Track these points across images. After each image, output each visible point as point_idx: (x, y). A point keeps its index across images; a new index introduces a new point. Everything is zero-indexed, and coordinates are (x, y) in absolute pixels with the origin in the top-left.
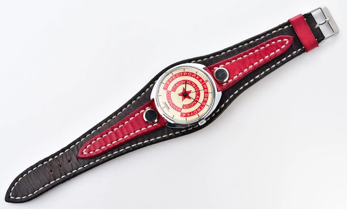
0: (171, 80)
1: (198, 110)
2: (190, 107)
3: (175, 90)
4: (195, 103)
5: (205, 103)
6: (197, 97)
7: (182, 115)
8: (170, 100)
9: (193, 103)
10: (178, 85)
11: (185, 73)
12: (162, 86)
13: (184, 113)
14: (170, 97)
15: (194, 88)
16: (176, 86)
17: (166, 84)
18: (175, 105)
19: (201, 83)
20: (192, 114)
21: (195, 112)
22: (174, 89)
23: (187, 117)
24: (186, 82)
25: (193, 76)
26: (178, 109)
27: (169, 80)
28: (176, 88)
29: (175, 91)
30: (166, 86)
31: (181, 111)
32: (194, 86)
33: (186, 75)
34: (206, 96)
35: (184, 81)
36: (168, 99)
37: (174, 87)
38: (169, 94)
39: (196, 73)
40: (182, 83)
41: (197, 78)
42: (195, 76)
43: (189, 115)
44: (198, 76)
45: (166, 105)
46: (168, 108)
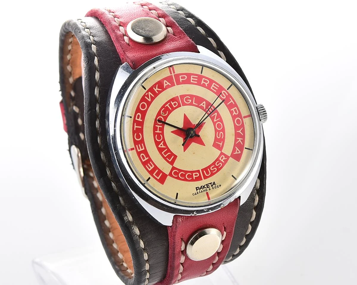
0: (146, 159)
1: (234, 113)
2: (223, 130)
3: (172, 154)
4: (216, 114)
5: (223, 92)
6: (203, 104)
7: (237, 158)
8: (194, 174)
9: (215, 121)
10: (162, 144)
11: (138, 118)
12: (153, 183)
13: (234, 150)
14: (186, 172)
15: (179, 106)
16: (165, 149)
17: (151, 173)
18: (209, 167)
19: (173, 85)
20: (240, 131)
21: (238, 121)
22: (169, 157)
23: (245, 146)
24: (160, 121)
25: (150, 100)
26: (220, 162)
27: (144, 164)
28: (169, 151)
29: (176, 157)
30: (158, 174)
31: (226, 156)
32: (175, 104)
33: (143, 118)
34: (207, 84)
35: (156, 126)
36: (191, 179)
37: (165, 156)
38: (178, 172)
39: (145, 90)
40: (161, 132)
41: (157, 90)
42: (150, 95)
43: (240, 139)
44: (154, 88)
45: (203, 189)
46: (212, 185)
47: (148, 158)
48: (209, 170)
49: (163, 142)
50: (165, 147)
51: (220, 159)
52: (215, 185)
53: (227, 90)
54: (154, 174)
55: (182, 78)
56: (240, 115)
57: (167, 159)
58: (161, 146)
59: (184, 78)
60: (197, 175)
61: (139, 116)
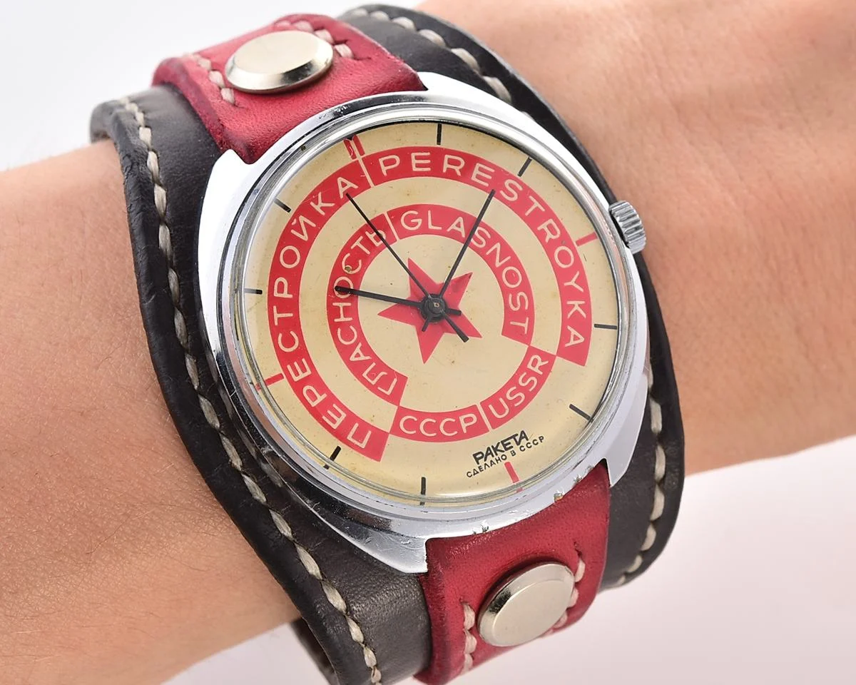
0: (321, 398)
1: (549, 236)
2: (526, 287)
3: (392, 374)
4: (498, 246)
5: (507, 183)
6: (458, 225)
7: (578, 355)
8: (462, 419)
9: (498, 264)
10: (358, 350)
11: (281, 290)
13: (565, 336)
14: (439, 416)
15: (390, 240)
16: (367, 363)
17: (340, 434)
18: (502, 393)
19: (364, 186)
20: (572, 283)
21: (564, 257)
22: (385, 382)
23: (595, 320)
24: (343, 289)
25: (305, 237)
26: (531, 373)
27: (318, 413)
28: (381, 366)
29: (402, 380)
30: (359, 435)
31: (544, 355)
32: (378, 238)
33: (295, 288)
34: (460, 170)
35: (335, 304)
36: (456, 433)
37: (373, 383)
38: (416, 420)
39: (289, 212)
40: (350, 319)
41: (322, 208)
42: (305, 223)
43: (576, 303)
44: (312, 204)
45: (493, 456)
46: (518, 440)
47: (324, 396)
48: (501, 400)
49: (360, 345)
50: (368, 358)
51: (529, 366)
52: (527, 439)
53: (519, 177)
54: (350, 437)
55: (386, 163)
56: (565, 239)
57: (379, 388)
58: (355, 357)
59: (393, 161)
60: (470, 419)
61: (281, 284)
